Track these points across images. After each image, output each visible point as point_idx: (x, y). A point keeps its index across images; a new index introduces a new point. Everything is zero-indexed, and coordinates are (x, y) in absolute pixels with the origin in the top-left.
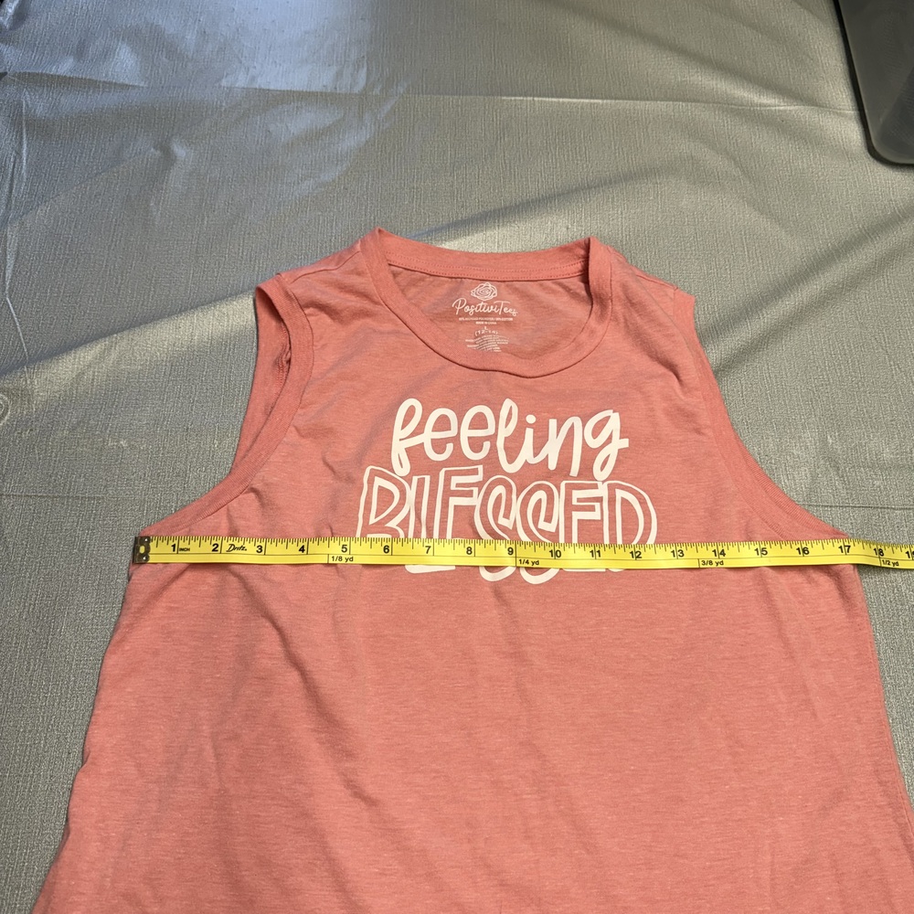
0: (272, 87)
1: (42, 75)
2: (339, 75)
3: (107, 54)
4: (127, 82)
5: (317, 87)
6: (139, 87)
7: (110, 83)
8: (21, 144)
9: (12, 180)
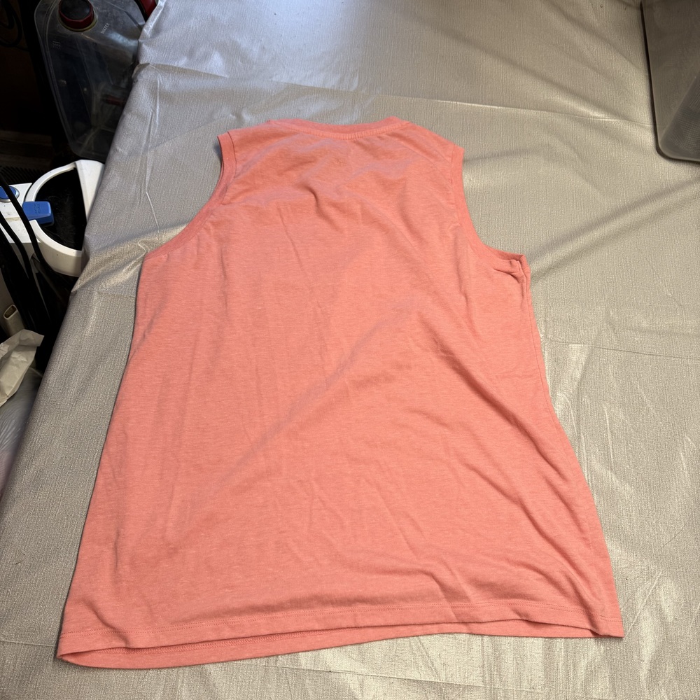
0: (302, 84)
1: (169, 66)
2: (342, 80)
3: (206, 56)
4: (217, 74)
5: (329, 85)
6: (224, 78)
7: (208, 74)
8: (156, 106)
9: (150, 125)
